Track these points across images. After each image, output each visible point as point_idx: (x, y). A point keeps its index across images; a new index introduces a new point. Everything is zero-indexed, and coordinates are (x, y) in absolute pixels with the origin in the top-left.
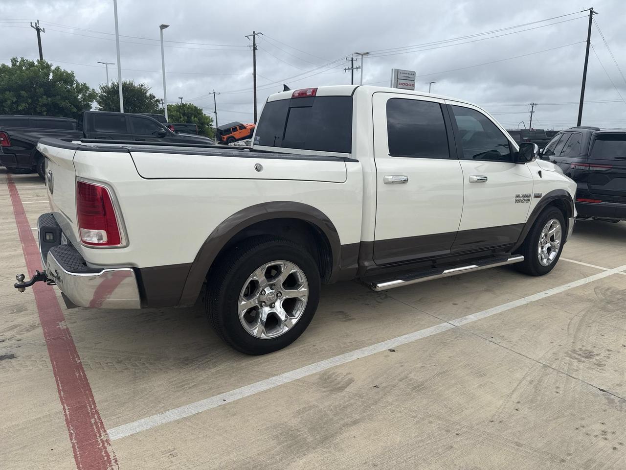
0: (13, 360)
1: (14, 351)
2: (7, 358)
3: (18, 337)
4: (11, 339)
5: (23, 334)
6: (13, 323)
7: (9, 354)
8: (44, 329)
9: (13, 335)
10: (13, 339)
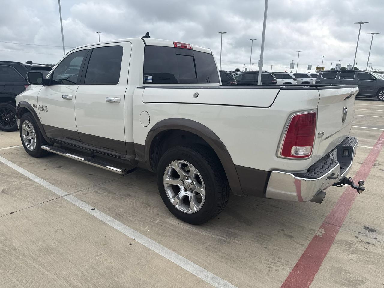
0: (367, 226)
1: (363, 231)
2: (369, 229)
3: (356, 240)
4: (361, 242)
5: (351, 241)
6: (352, 258)
7: (367, 231)
8: (335, 236)
9: (358, 243)
10: (360, 241)
